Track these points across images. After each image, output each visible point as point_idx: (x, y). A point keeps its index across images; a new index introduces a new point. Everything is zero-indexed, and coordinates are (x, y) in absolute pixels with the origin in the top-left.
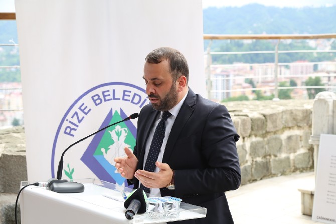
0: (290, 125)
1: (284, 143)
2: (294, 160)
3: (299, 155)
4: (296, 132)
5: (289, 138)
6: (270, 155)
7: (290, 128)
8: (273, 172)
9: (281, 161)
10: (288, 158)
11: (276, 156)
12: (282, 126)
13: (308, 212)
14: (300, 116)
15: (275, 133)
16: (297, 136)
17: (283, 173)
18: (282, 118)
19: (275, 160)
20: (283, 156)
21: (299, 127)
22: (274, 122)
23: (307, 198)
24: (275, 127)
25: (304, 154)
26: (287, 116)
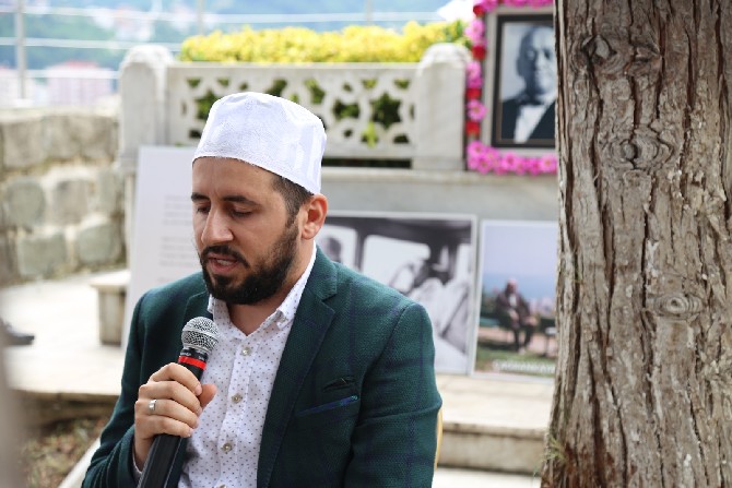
0: (64, 152)
1: (50, 199)
2: (77, 243)
3: (90, 230)
4: (79, 172)
5: (63, 187)
6: (15, 229)
7: (63, 161)
8: (24, 270)
9: (43, 245)
10: (60, 239)
11: (29, 231)
12: (42, 156)
13: (112, 335)
14: (88, 131)
15: (26, 171)
16: (82, 182)
17: (50, 275)
18: (43, 133)
19: (27, 243)
20: (48, 230)
21: (87, 160)
22: (22, 143)
23: (112, 302)
24: (26, 156)
25: (101, 228)
26: (55, 131)
